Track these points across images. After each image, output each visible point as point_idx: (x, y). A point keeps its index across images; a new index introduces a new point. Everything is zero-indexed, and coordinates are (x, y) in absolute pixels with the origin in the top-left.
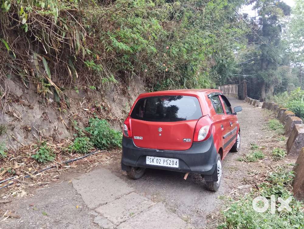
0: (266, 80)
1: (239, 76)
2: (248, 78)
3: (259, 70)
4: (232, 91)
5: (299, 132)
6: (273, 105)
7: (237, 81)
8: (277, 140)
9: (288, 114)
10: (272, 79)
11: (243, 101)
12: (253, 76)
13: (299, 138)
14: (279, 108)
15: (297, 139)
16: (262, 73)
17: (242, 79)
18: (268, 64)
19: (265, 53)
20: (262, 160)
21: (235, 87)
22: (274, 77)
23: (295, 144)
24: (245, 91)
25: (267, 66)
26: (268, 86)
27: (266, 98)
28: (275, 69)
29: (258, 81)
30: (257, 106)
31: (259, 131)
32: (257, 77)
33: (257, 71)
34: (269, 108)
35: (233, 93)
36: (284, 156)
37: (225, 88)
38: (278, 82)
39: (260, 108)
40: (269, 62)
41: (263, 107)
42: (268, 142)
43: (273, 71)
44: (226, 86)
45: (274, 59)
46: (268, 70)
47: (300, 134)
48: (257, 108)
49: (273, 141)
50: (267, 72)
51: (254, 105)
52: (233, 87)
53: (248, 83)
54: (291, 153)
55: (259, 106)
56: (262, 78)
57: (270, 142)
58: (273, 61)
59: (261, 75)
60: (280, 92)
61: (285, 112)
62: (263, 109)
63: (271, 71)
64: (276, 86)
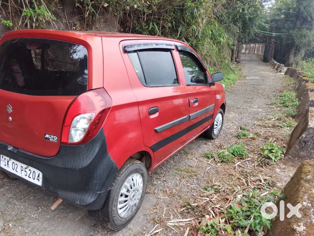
0: (297, 42)
1: (267, 34)
2: (277, 38)
3: (291, 29)
4: (257, 51)
5: (310, 123)
6: (297, 72)
7: (265, 40)
8: (280, 125)
9: (309, 88)
10: (305, 41)
11: (267, 64)
12: (283, 36)
13: (308, 134)
14: (302, 78)
15: (304, 135)
16: (294, 32)
17: (271, 37)
18: (304, 22)
19: (302, 9)
20: (242, 161)
21: (262, 46)
22: (307, 39)
23: (300, 144)
24: (271, 52)
25: (301, 25)
26: (298, 50)
27: (294, 63)
28: (311, 30)
29: (289, 42)
30: (280, 71)
31: (264, 106)
32: (288, 37)
33: (288, 30)
34: (291, 76)
35: (258, 53)
36: (278, 158)
37: (251, 47)
38: (311, 45)
39: (282, 75)
40: (305, 20)
41: (286, 73)
42: (266, 127)
43: (308, 32)
44: (252, 45)
45: (311, 17)
46: (302, 29)
47: (310, 128)
48: (279, 74)
49: (274, 126)
50: (300, 32)
51: (277, 69)
52: (259, 47)
53: (276, 43)
54: (290, 155)
55: (282, 71)
56: (293, 38)
57: (269, 127)
58: (309, 19)
59: (293, 35)
60: (311, 58)
61: (306, 84)
62: (285, 76)
63: (305, 31)
64: (308, 50)
